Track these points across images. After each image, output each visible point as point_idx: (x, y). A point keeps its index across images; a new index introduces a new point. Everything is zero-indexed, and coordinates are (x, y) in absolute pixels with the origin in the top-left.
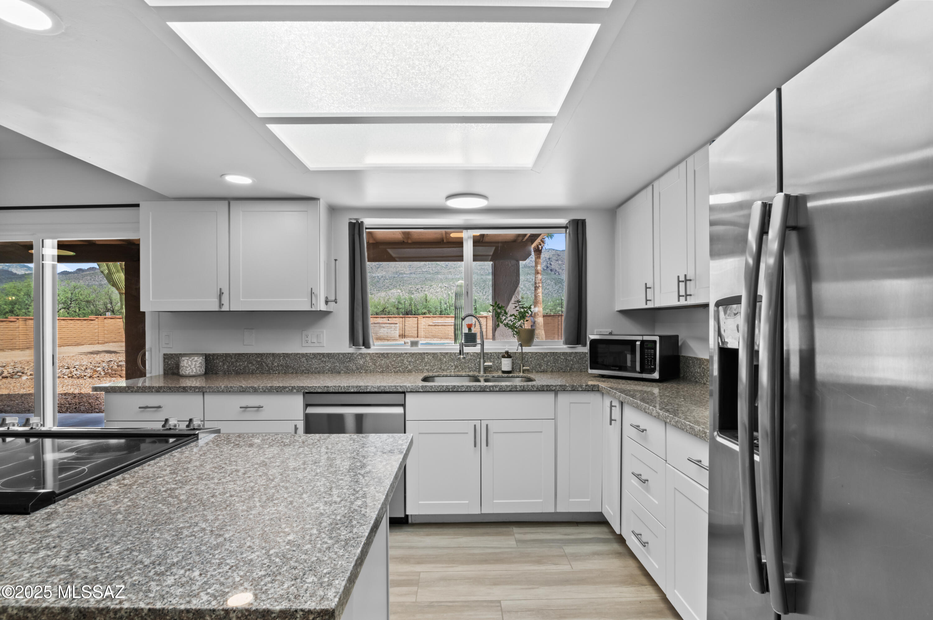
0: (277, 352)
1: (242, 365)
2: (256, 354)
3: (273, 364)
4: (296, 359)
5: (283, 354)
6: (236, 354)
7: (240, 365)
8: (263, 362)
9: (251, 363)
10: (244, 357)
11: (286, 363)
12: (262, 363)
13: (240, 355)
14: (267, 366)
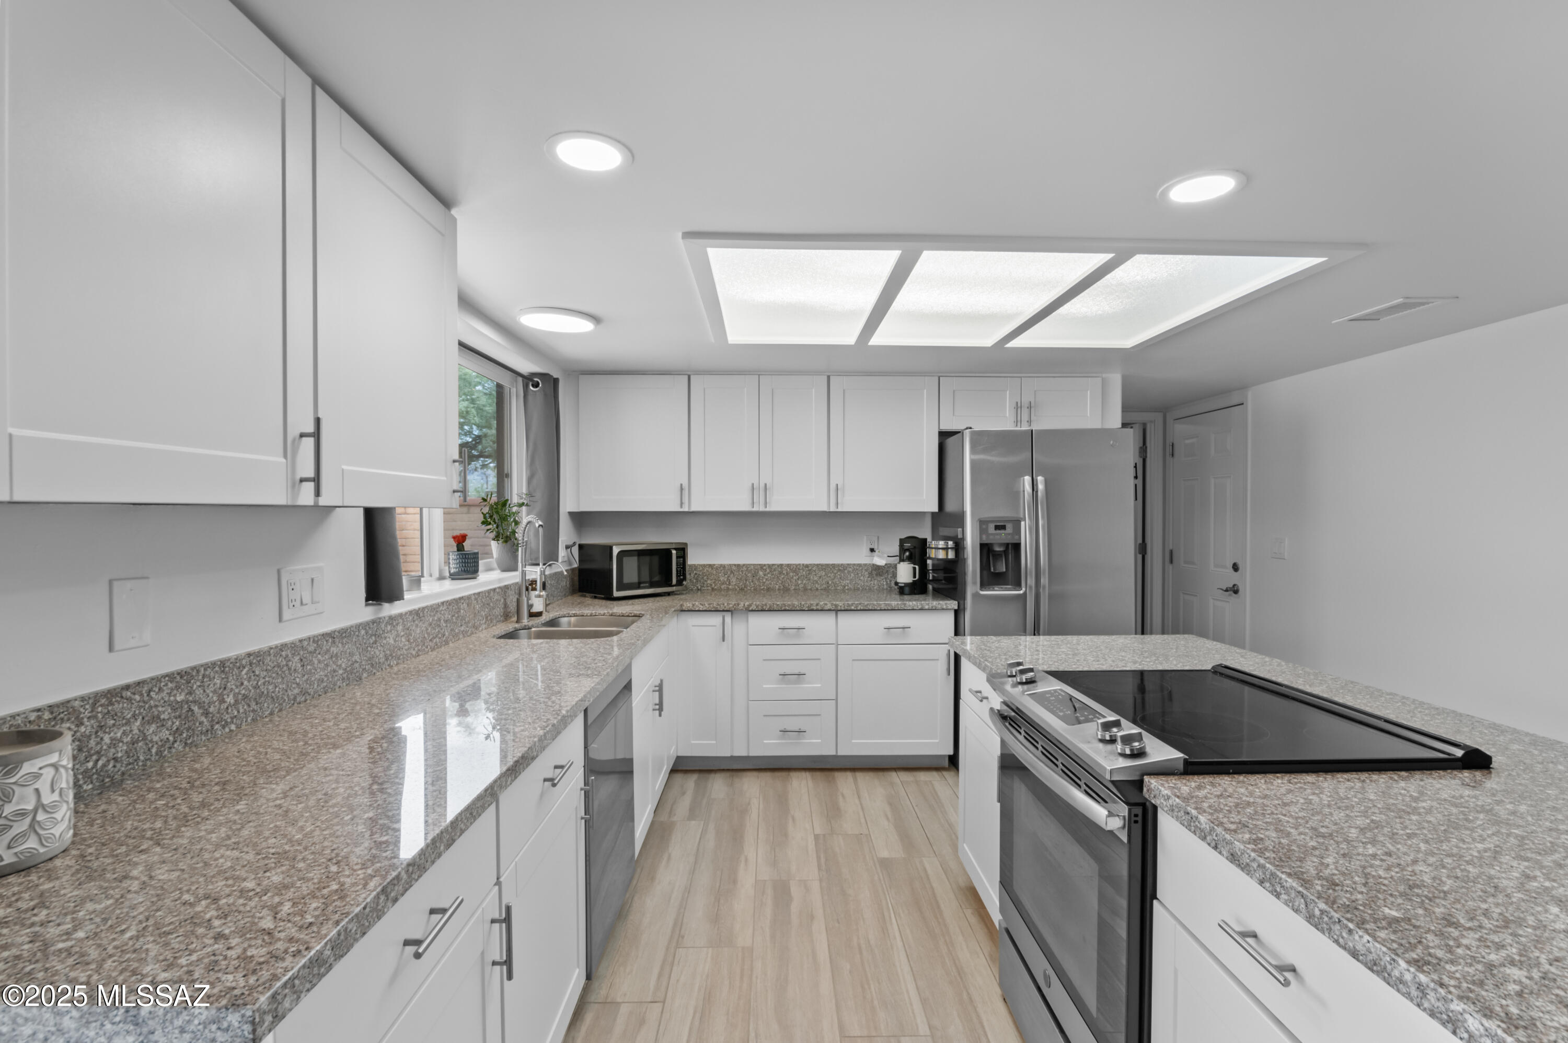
0: (232, 653)
1: (120, 741)
2: (170, 677)
3: (222, 701)
4: (279, 666)
5: (249, 655)
6: (95, 699)
7: (114, 743)
8: (195, 702)
9: (156, 719)
10: (129, 700)
11: (256, 687)
12: (190, 710)
13: (112, 695)
14: (206, 714)
